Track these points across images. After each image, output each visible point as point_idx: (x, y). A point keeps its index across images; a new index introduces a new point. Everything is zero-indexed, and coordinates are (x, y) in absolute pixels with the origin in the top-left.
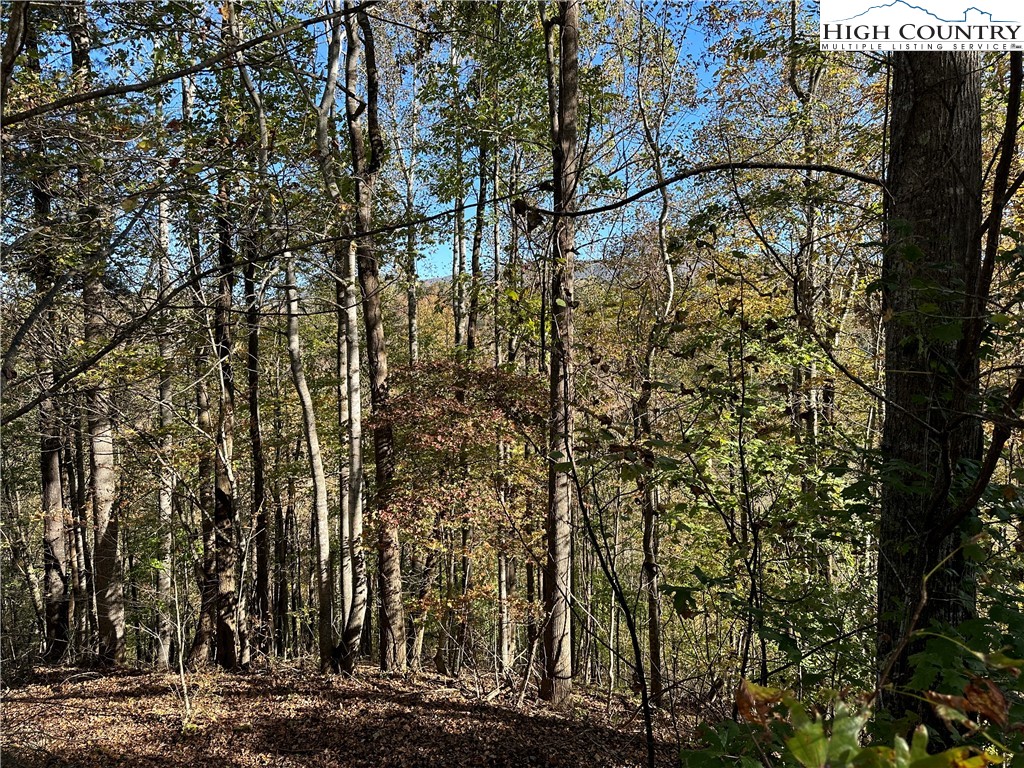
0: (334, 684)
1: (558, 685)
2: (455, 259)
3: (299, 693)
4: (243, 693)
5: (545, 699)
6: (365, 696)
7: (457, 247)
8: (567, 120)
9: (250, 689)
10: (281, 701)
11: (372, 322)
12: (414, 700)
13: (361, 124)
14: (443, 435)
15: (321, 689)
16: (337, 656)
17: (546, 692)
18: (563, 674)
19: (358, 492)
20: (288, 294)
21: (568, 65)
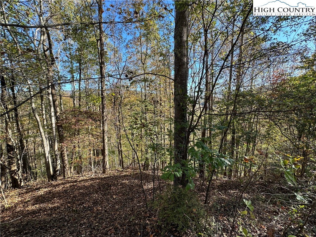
0: (53, 183)
1: (106, 170)
2: (72, 87)
3: (43, 188)
4: (24, 193)
5: (104, 173)
6: (63, 184)
7: (73, 84)
8: (103, 61)
9: (26, 191)
10: (38, 191)
11: (55, 100)
12: (76, 181)
13: (48, 53)
14: (78, 125)
15: (50, 185)
16: (53, 177)
17: (104, 172)
18: (107, 168)
19: (55, 140)
20: (30, 93)
21: (102, 50)
